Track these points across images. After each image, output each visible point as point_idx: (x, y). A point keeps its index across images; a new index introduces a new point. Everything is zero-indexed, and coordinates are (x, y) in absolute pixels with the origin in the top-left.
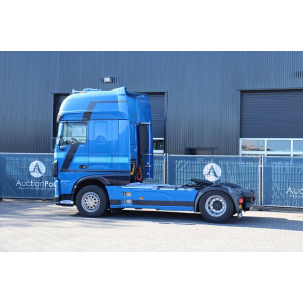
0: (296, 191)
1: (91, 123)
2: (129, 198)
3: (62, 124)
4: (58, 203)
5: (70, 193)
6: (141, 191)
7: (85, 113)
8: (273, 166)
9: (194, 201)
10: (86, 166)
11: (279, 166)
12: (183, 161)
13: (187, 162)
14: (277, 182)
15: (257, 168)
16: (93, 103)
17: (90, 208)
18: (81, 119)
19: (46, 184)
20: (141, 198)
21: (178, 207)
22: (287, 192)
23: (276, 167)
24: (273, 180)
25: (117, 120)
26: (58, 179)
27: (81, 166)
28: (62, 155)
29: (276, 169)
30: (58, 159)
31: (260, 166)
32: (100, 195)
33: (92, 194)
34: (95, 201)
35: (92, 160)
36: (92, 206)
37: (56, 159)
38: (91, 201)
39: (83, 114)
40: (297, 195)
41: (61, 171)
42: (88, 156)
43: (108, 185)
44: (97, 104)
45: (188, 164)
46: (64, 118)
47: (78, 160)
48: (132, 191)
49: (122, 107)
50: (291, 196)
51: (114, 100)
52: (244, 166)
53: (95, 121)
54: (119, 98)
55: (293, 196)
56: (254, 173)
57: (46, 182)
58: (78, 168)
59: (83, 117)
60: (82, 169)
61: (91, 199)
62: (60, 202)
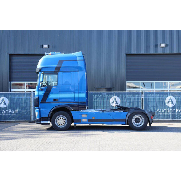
0: (162, 111)
1: (60, 73)
2: (84, 118)
3: (42, 74)
4: (39, 123)
5: (48, 116)
6: (93, 114)
7: (56, 67)
8: (149, 97)
9: (125, 118)
10: (58, 99)
11: (152, 97)
12: (98, 95)
13: (100, 96)
14: (152, 106)
15: (141, 98)
16: (61, 61)
17: (61, 125)
18: (54, 70)
19: (9, 111)
20: (93, 118)
22: (157, 112)
23: (151, 97)
24: (149, 105)
25: (77, 71)
26: (39, 108)
27: (55, 100)
28: (42, 93)
29: (151, 98)
30: (38, 96)
32: (68, 117)
33: (62, 117)
34: (64, 121)
35: (62, 95)
36: (62, 124)
37: (37, 96)
38: (61, 121)
39: (55, 68)
40: (162, 113)
41: (41, 103)
42: (59, 93)
43: (72, 111)
44: (64, 62)
45: (101, 97)
46: (42, 71)
47: (52, 96)
48: (87, 114)
49: (80, 64)
50: (159, 114)
51: (75, 59)
52: (133, 97)
53: (62, 72)
54: (78, 58)
55: (160, 114)
57: (10, 111)
58: (53, 101)
59: (55, 70)
60: (55, 102)
61: (61, 119)
62: (41, 122)
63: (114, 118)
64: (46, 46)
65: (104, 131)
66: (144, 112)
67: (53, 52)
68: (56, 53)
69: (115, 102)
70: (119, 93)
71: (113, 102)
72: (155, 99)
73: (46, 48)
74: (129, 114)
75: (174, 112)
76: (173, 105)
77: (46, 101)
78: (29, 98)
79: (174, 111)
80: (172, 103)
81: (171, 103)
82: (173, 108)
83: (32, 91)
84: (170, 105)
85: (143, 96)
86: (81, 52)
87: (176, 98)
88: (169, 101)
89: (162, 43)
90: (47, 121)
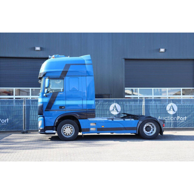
1: (67, 78)
2: (93, 127)
3: (48, 79)
4: (44, 132)
5: (53, 125)
7: (63, 71)
8: (150, 104)
9: (136, 126)
10: (64, 107)
11: (153, 104)
14: (153, 114)
15: (142, 106)
16: (68, 65)
17: (68, 135)
18: (60, 75)
20: (103, 127)
21: (126, 131)
24: (150, 113)
25: (85, 76)
26: (43, 117)
27: (61, 107)
29: (152, 106)
30: (43, 103)
31: (143, 105)
32: (75, 126)
33: (68, 126)
34: (71, 130)
35: (68, 102)
36: (69, 133)
37: (41, 103)
38: (68, 130)
39: (61, 72)
41: (45, 111)
42: (66, 100)
43: (79, 119)
44: (71, 66)
46: (46, 75)
47: (58, 103)
48: (96, 122)
49: (88, 68)
51: (83, 63)
52: (134, 105)
54: (86, 62)
56: (140, 109)
58: (59, 108)
59: (61, 74)
60: (61, 109)
61: (68, 129)
62: (46, 131)
63: (125, 127)
64: (38, 48)
65: (115, 141)
66: (155, 120)
67: (57, 55)
68: (59, 56)
69: (115, 110)
70: (120, 100)
71: (113, 109)
72: (156, 106)
73: (39, 51)
74: (141, 122)
75: (176, 120)
76: (174, 113)
77: (51, 108)
78: (21, 105)
79: (175, 118)
80: (174, 110)
81: (172, 110)
82: (175, 115)
83: (24, 98)
84: (171, 112)
85: (144, 103)
86: (89, 55)
87: (177, 105)
88: (170, 109)
89: (161, 48)
90: (52, 131)
